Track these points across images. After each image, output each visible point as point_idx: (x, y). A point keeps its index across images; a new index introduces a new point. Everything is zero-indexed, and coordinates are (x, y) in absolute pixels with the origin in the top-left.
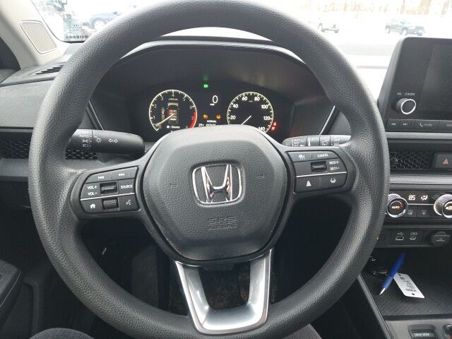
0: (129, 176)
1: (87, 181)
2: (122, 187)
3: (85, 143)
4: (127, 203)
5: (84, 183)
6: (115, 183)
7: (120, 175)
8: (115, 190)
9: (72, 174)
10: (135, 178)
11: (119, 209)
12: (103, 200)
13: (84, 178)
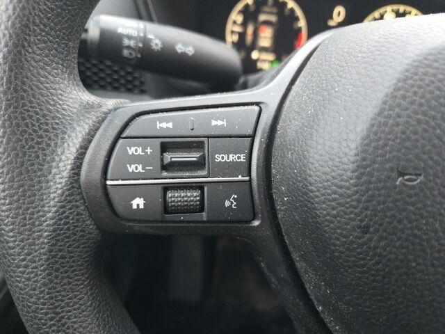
0: (237, 131)
1: (126, 133)
2: (219, 158)
3: (129, 47)
4: (227, 204)
5: (118, 137)
6: (199, 146)
7: (214, 123)
8: (199, 165)
9: (88, 107)
10: (253, 137)
11: (204, 216)
12: (166, 188)
13: (119, 123)
